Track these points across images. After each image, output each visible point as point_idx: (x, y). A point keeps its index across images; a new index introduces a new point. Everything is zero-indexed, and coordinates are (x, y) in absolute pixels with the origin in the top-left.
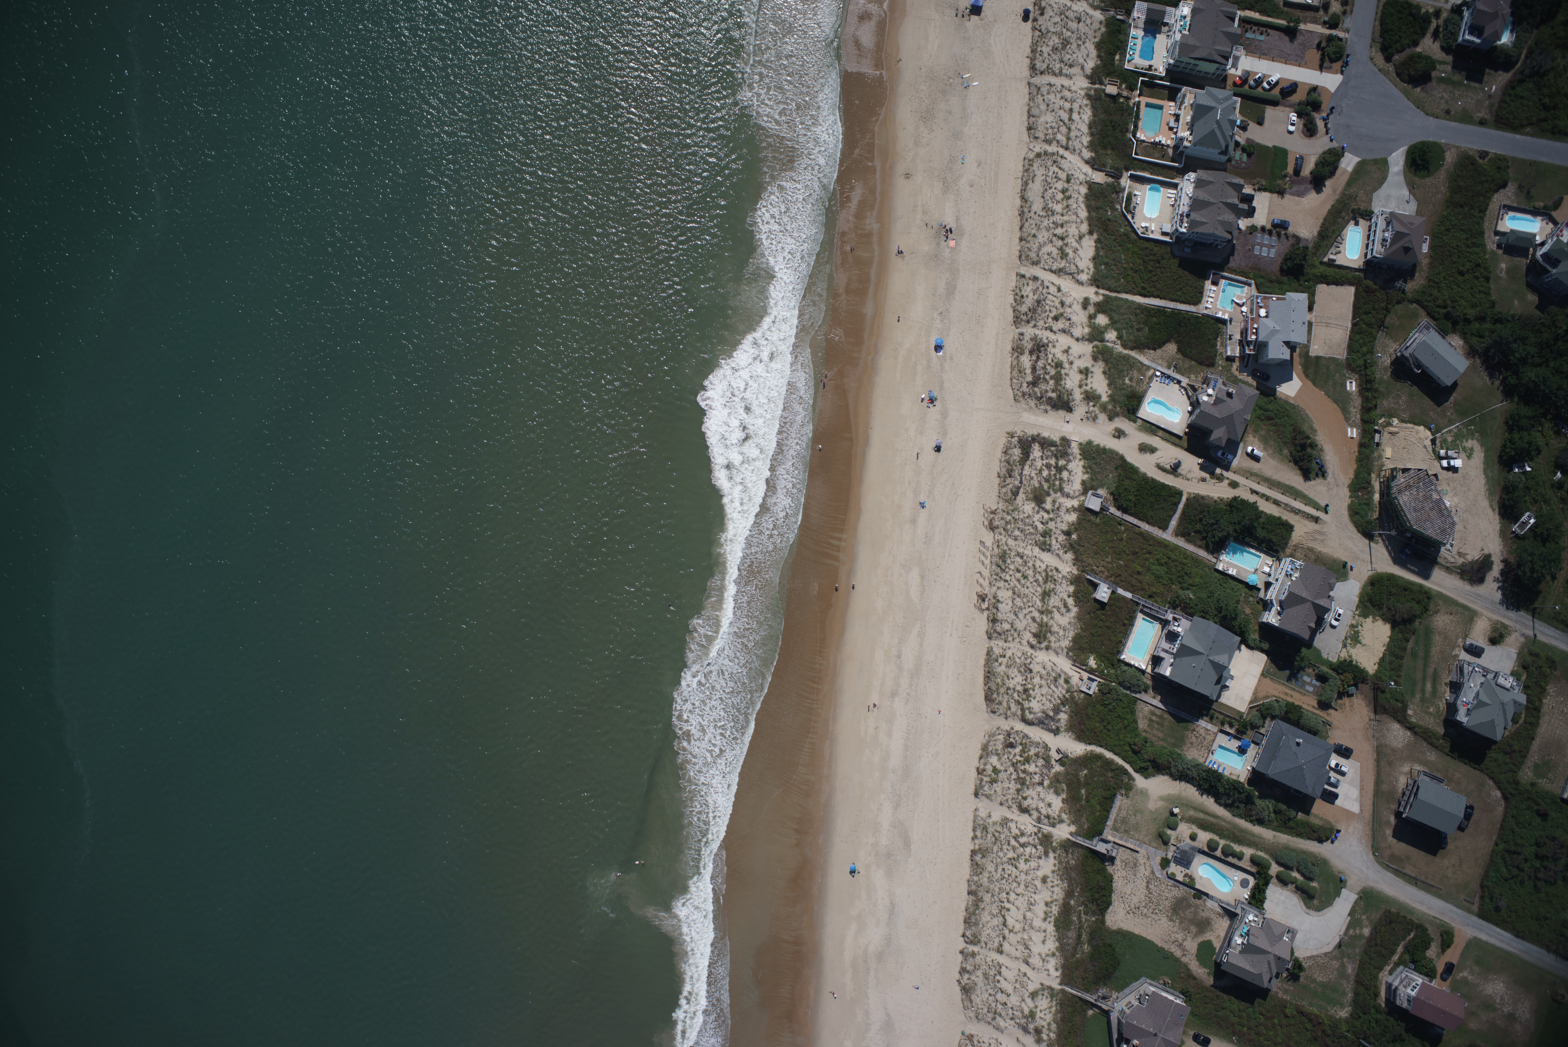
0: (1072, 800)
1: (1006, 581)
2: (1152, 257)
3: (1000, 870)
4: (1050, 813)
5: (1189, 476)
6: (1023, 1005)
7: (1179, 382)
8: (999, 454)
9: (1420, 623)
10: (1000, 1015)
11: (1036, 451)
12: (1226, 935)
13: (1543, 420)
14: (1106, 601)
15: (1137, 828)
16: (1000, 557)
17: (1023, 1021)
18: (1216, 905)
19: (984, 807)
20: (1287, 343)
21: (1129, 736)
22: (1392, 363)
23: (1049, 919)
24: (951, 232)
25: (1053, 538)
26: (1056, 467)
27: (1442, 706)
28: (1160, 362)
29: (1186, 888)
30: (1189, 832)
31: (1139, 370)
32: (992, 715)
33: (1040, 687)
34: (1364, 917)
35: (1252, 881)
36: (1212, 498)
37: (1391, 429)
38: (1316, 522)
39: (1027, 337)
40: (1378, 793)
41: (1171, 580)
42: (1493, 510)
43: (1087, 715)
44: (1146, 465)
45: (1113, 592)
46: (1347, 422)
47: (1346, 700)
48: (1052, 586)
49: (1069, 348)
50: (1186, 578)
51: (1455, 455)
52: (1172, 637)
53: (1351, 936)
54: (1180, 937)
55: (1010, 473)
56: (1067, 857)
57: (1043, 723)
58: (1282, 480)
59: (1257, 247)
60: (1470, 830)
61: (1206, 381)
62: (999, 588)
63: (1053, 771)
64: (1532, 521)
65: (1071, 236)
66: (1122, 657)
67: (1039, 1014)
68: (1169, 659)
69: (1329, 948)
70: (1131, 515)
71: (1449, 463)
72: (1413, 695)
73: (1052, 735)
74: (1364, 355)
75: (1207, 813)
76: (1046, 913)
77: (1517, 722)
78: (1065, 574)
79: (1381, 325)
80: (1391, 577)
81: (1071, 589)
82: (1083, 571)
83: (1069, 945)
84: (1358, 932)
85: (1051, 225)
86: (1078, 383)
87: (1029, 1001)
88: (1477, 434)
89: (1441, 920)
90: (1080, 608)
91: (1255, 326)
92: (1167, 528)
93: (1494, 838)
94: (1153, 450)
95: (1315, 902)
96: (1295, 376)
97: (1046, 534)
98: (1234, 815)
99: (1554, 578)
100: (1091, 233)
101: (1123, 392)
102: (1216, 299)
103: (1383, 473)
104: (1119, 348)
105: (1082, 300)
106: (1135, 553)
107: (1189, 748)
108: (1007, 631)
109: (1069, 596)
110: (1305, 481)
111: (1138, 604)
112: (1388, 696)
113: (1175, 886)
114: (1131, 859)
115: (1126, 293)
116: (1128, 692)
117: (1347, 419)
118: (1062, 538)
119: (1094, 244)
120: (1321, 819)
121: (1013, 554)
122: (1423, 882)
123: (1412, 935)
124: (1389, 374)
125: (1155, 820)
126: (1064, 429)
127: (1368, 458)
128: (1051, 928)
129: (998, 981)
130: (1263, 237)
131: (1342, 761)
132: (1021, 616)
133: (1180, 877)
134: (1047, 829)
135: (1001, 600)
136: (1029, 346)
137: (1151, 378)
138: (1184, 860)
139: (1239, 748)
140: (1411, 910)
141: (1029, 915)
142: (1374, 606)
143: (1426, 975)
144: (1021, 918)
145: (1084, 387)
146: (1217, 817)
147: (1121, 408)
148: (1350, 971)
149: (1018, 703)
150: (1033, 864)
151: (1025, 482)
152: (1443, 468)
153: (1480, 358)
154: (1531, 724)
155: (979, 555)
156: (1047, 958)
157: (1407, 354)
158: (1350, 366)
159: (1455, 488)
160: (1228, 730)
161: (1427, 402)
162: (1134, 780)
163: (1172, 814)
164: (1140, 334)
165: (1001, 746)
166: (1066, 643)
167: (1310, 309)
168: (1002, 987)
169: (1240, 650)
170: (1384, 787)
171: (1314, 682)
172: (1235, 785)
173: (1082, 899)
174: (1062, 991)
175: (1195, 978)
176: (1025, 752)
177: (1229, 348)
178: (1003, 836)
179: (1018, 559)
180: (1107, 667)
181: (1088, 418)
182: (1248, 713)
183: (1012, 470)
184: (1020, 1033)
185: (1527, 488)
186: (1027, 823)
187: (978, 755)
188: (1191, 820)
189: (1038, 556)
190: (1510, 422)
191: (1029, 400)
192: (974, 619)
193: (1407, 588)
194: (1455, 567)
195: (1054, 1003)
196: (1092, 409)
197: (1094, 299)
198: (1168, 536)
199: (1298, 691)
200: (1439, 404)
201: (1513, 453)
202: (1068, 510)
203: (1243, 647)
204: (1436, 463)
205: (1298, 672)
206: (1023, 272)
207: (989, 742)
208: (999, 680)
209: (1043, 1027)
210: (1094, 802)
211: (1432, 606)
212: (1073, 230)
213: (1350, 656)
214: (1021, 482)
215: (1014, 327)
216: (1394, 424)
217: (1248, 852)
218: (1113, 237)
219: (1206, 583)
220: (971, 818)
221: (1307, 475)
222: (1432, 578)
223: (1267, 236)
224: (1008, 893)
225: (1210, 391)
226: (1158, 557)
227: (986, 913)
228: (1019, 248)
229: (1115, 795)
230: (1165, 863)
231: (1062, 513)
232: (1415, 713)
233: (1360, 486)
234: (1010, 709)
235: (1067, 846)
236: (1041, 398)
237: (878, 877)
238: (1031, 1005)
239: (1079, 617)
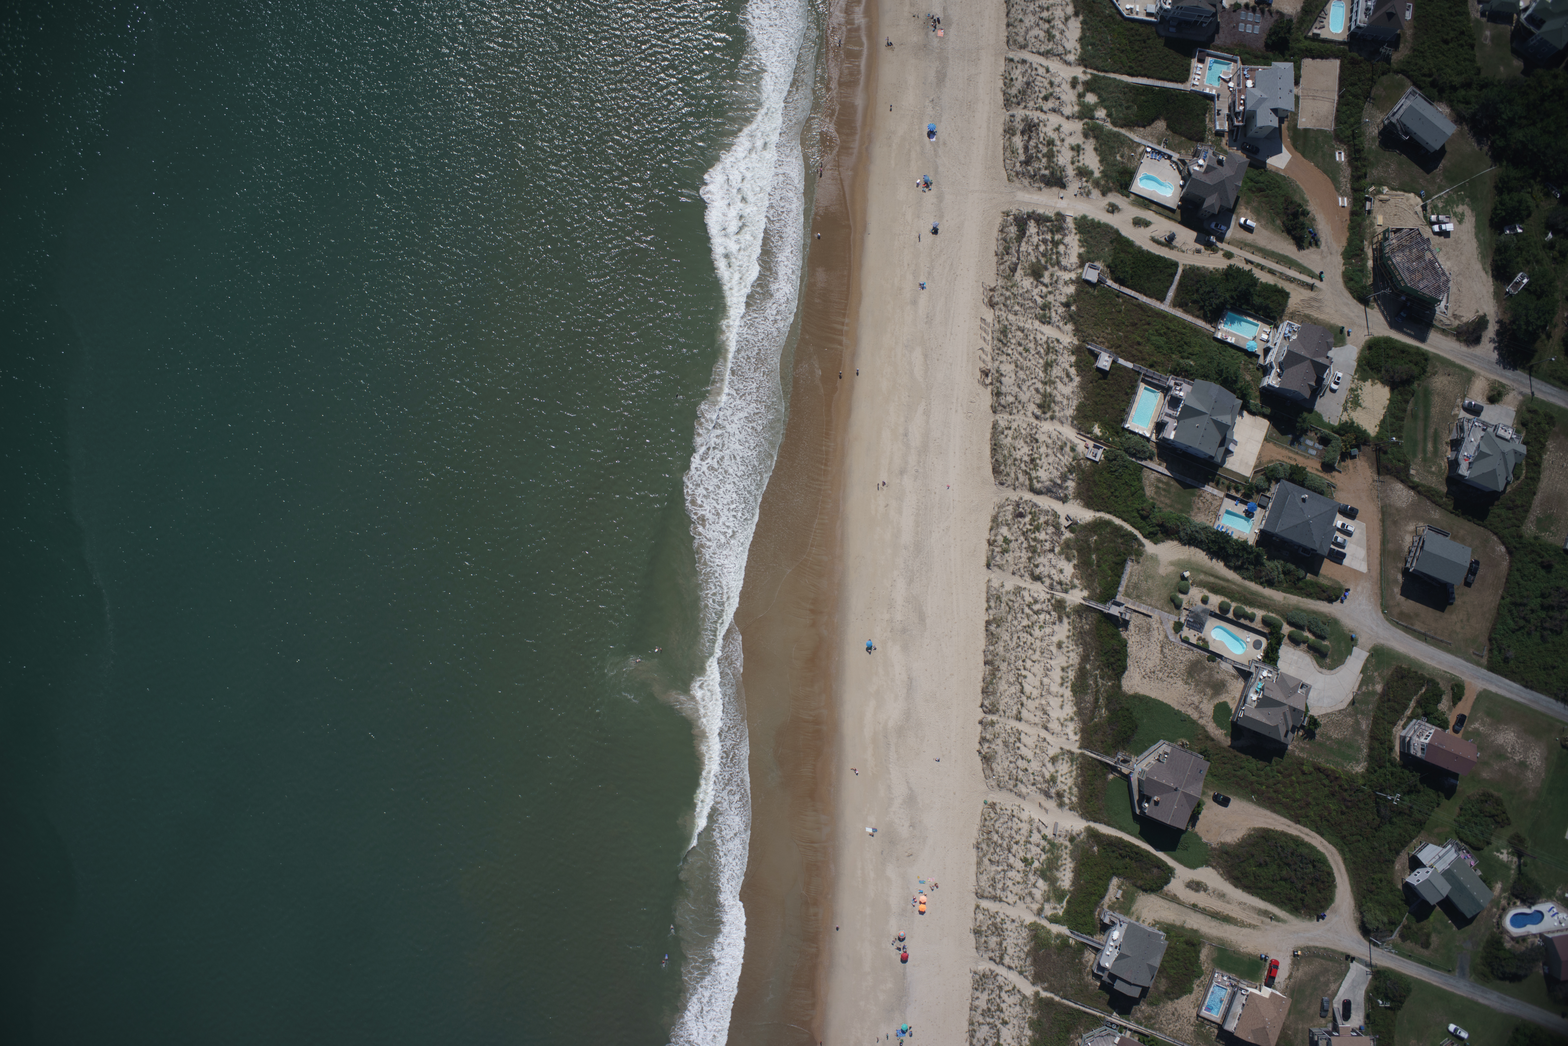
0: (1084, 567)
1: (1008, 355)
2: (1138, 38)
3: (1015, 638)
4: (1063, 579)
5: (1184, 248)
6: (1044, 769)
7: (1170, 157)
8: (995, 233)
9: (1419, 385)
10: (1022, 782)
11: (1032, 228)
12: (1242, 696)
13: (1532, 181)
14: (1107, 369)
15: (1148, 593)
16: (1001, 332)
17: (1044, 786)
18: (1230, 667)
19: (996, 578)
20: (1275, 111)
21: (1137, 502)
22: (1380, 133)
23: (1066, 684)
24: (939, 22)
25: (1052, 310)
26: (1053, 241)
27: (1444, 464)
28: (1150, 138)
29: (1200, 651)
30: (1200, 596)
31: (1130, 147)
32: (1001, 487)
33: (1047, 456)
34: (1376, 674)
35: (1264, 642)
36: (1207, 269)
37: (1382, 197)
38: (1312, 290)
39: (1018, 119)
40: (1384, 552)
41: (1171, 349)
42: (1486, 273)
43: (1094, 481)
44: (1141, 238)
45: (1114, 362)
46: (1338, 191)
47: (1349, 462)
48: (1054, 357)
49: (1060, 126)
50: (1185, 347)
51: (1446, 220)
52: (1174, 402)
53: (1364, 693)
54: (1196, 699)
55: (1007, 251)
56: (1081, 622)
57: (1052, 492)
58: (1276, 250)
59: (1242, 24)
60: (1475, 585)
61: (1196, 154)
62: (1001, 362)
63: (1064, 537)
64: (1525, 281)
65: (1057, 18)
66: (1126, 426)
67: (1060, 779)
68: (1172, 424)
69: (1343, 706)
70: (1128, 287)
71: (1440, 228)
72: (1415, 455)
73: (1061, 503)
74: (1352, 126)
75: (1217, 577)
76: (1062, 678)
77: (1518, 478)
78: (1067, 345)
79: (1367, 96)
80: (1388, 340)
81: (1073, 359)
82: (1084, 342)
83: (1087, 708)
84: (1370, 688)
85: (1037, 9)
86: (1070, 160)
87: (1049, 765)
88: (1467, 200)
89: (1451, 674)
90: (1082, 377)
91: (1243, 97)
92: (1164, 299)
93: (1500, 592)
94: (1147, 224)
95: (1328, 661)
96: (1284, 149)
97: (1046, 307)
98: (1244, 578)
99: (1549, 337)
100: (1076, 14)
101: (1115, 168)
102: (1203, 77)
103: (1375, 240)
104: (1109, 126)
105: (1070, 80)
106: (1134, 325)
107: (1196, 513)
108: (1012, 403)
109: (1071, 366)
110: (1299, 250)
111: (1139, 373)
112: (1390, 457)
113: (1189, 650)
114: (1145, 624)
115: (1114, 72)
116: (1134, 460)
117: (1338, 189)
118: (1061, 310)
119: (1080, 26)
120: (1330, 579)
121: (1013, 328)
122: (1433, 638)
123: (1424, 690)
124: (1377, 143)
125: (1166, 585)
126: (1058, 205)
127: (1360, 225)
128: (1068, 693)
129: (1018, 748)
130: (1247, 14)
131: (1348, 522)
132: (1024, 388)
133: (1193, 640)
134: (1059, 595)
135: (1004, 373)
136: (1020, 127)
137: (1142, 155)
138: (1197, 623)
139: (1246, 512)
140: (1422, 666)
141: (1046, 680)
142: (1372, 369)
143: (1439, 726)
144: (1038, 684)
145: (1077, 164)
146: (1227, 581)
147: (1113, 183)
148: (1364, 727)
149: (1026, 473)
150: (1048, 630)
151: (1022, 258)
152: (1435, 233)
153: (1467, 125)
154: (1532, 479)
155: (980, 332)
156: (1065, 723)
157: (1394, 120)
158: (1339, 137)
159: (1447, 253)
160: (1233, 493)
161: (1416, 170)
162: (1143, 545)
163: (1183, 578)
164: (1129, 112)
165: (1011, 517)
166: (1070, 412)
167: (1297, 83)
168: (1022, 753)
169: (1242, 416)
170: (1390, 546)
171: (1317, 445)
172: (1243, 545)
173: (1097, 663)
174: (1082, 754)
175: (1213, 740)
176: (1034, 521)
177: (1217, 123)
178: (1016, 605)
179: (1019, 333)
180: (1112, 436)
181: (1081, 194)
182: (1253, 478)
183: (1009, 248)
184: (1042, 798)
185: (1519, 249)
186: (1039, 591)
187: (989, 527)
188: (1202, 584)
189: (1038, 329)
190: (1500, 185)
191: (1023, 179)
192: (978, 394)
193: (1404, 350)
194: (1451, 329)
195: (1075, 767)
196: (1085, 184)
197: (1082, 77)
198: (1165, 307)
199: (1301, 455)
200: (1428, 171)
201: (1504, 214)
202: (1066, 283)
203: (1245, 413)
204: (1427, 228)
205: (1300, 436)
206: (1011, 56)
207: (998, 513)
208: (1006, 452)
209: (1064, 791)
210: (1105, 567)
211: (1429, 369)
212: (1059, 13)
213: (1351, 420)
214: (1018, 259)
215: (1005, 110)
216: (1385, 192)
217: (1260, 613)
218: (1099, 19)
219: (1205, 352)
220: (984, 589)
221: (1300, 244)
222: (1429, 341)
223: (1250, 14)
224: (1024, 661)
225: (1201, 162)
226: (1157, 327)
227: (1003, 682)
228: (1006, 34)
229: (1125, 561)
230: (1178, 627)
231: (1060, 286)
232: (1418, 473)
233: (1353, 253)
234: (1017, 479)
235: (1081, 610)
236: (1035, 175)
237: (895, 652)
238: (1052, 770)
239: (1082, 387)
